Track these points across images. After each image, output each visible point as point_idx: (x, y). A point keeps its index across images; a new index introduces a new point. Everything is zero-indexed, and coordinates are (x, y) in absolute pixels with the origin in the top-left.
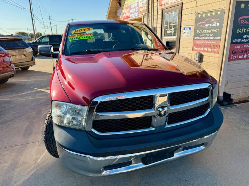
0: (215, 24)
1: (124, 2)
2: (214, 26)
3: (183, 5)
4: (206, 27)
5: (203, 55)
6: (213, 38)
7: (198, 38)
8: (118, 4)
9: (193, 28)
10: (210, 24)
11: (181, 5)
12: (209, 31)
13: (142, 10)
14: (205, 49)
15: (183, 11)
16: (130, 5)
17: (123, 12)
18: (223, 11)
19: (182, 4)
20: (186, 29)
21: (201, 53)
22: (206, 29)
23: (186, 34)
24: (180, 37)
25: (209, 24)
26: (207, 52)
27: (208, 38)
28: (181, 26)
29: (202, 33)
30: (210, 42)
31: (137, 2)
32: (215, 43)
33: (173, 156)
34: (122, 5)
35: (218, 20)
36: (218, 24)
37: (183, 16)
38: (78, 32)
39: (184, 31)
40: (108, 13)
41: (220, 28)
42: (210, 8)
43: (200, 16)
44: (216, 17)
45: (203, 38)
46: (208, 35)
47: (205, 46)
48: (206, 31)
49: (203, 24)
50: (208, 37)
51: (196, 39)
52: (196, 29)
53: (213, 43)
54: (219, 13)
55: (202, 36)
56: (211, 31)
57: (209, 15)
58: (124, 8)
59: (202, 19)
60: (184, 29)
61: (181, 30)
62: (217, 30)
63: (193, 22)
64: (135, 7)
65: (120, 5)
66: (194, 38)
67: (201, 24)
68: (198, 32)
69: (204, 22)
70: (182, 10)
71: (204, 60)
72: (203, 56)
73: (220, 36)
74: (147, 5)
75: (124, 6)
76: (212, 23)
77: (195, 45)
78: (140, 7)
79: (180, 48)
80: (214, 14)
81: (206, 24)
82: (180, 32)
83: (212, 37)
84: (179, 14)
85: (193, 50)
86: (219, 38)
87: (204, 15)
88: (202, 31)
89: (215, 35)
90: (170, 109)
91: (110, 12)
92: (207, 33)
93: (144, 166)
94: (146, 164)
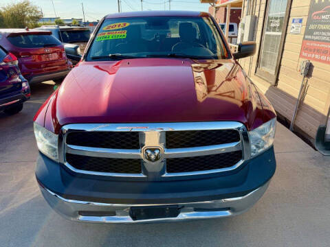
4: (323, 19)
5: (313, 64)
7: (310, 37)
9: (305, 21)
12: (328, 27)
14: (317, 56)
21: (311, 61)
22: (324, 24)
23: (294, 30)
24: (286, 34)
26: (320, 61)
27: (324, 38)
28: (289, 17)
29: (316, 30)
30: (326, 46)
33: (176, 216)
38: (111, 29)
39: (293, 25)
43: (317, 1)
45: (317, 38)
46: (324, 34)
47: (318, 51)
48: (322, 27)
49: (320, 15)
50: (324, 36)
51: (307, 39)
52: (310, 22)
53: (329, 47)
55: (316, 36)
60: (293, 21)
61: (289, 23)
63: (306, 11)
66: (304, 38)
67: (317, 15)
68: (312, 27)
69: (322, 11)
71: (314, 73)
72: (313, 66)
77: (305, 48)
79: (284, 52)
81: (324, 14)
82: (287, 25)
85: (301, 56)
88: (317, 27)
90: (165, 153)
92: (324, 31)
93: (132, 221)
94: (134, 218)
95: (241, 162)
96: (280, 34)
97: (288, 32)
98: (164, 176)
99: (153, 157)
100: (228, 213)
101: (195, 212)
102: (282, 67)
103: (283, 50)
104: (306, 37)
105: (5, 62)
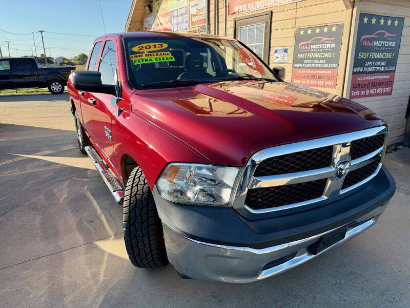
0: (329, 46)
1: (159, 6)
2: (325, 48)
3: (274, 15)
4: (313, 49)
6: (326, 65)
7: (300, 65)
8: (147, 8)
9: (291, 50)
10: (321, 45)
11: (270, 15)
12: (319, 55)
13: (195, 19)
14: (312, 82)
15: (273, 24)
16: (171, 10)
17: (158, 21)
18: (340, 27)
19: (272, 13)
20: (278, 51)
22: (314, 52)
23: (280, 59)
25: (318, 45)
26: (317, 86)
27: (317, 65)
28: (270, 47)
29: (307, 58)
30: (321, 72)
31: (186, 7)
32: (329, 72)
34: (154, 10)
35: (333, 39)
36: (333, 46)
37: (272, 32)
38: (145, 50)
39: (276, 55)
40: (129, 23)
41: (337, 51)
42: (319, 21)
43: (302, 32)
44: (330, 34)
45: (310, 65)
46: (317, 61)
47: (313, 77)
48: (313, 55)
49: (308, 45)
50: (317, 63)
51: (297, 67)
52: (297, 51)
53: (326, 72)
54: (334, 29)
55: (307, 63)
56: (323, 55)
57: (318, 31)
58: (158, 15)
59: (306, 37)
60: (276, 51)
61: (271, 54)
62: (332, 54)
63: (291, 42)
64: (182, 15)
65: (151, 10)
66: (293, 66)
67: (305, 45)
68: (300, 56)
69: (310, 42)
70: (271, 22)
73: (337, 62)
74: (205, 11)
75: (158, 11)
76: (323, 43)
77: (295, 76)
78: (192, 15)
80: (326, 30)
81: (313, 44)
82: (269, 56)
83: (324, 64)
84: (266, 28)
86: (335, 66)
87: (309, 32)
88: (307, 55)
89: (328, 61)
91: (132, 21)
92: (316, 59)
94: (315, 252)
95: (380, 166)
97: (271, 62)
98: (341, 193)
100: (372, 221)
104: (295, 65)
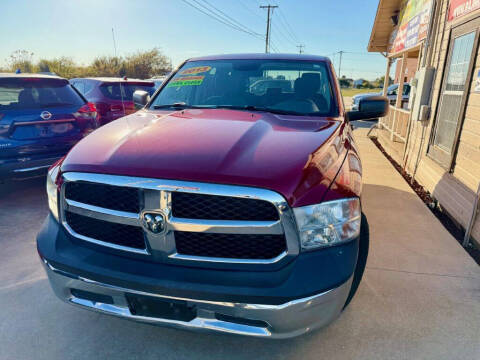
1: (402, 16)
8: (392, 20)
13: (422, 30)
16: (409, 20)
23: (479, 86)
24: (469, 93)
28: (474, 68)
31: (419, 15)
34: (399, 21)
38: (188, 73)
39: (478, 79)
40: (371, 40)
58: (400, 28)
60: (479, 74)
61: (474, 77)
64: (415, 26)
65: (396, 22)
78: (421, 25)
82: (471, 80)
84: (475, 38)
91: (374, 37)
93: (130, 315)
94: (133, 312)
95: (284, 254)
96: (461, 93)
97: (472, 91)
98: (172, 256)
99: (154, 226)
100: (266, 333)
101: (216, 320)
102: (461, 143)
103: (464, 117)
105: (80, 112)
